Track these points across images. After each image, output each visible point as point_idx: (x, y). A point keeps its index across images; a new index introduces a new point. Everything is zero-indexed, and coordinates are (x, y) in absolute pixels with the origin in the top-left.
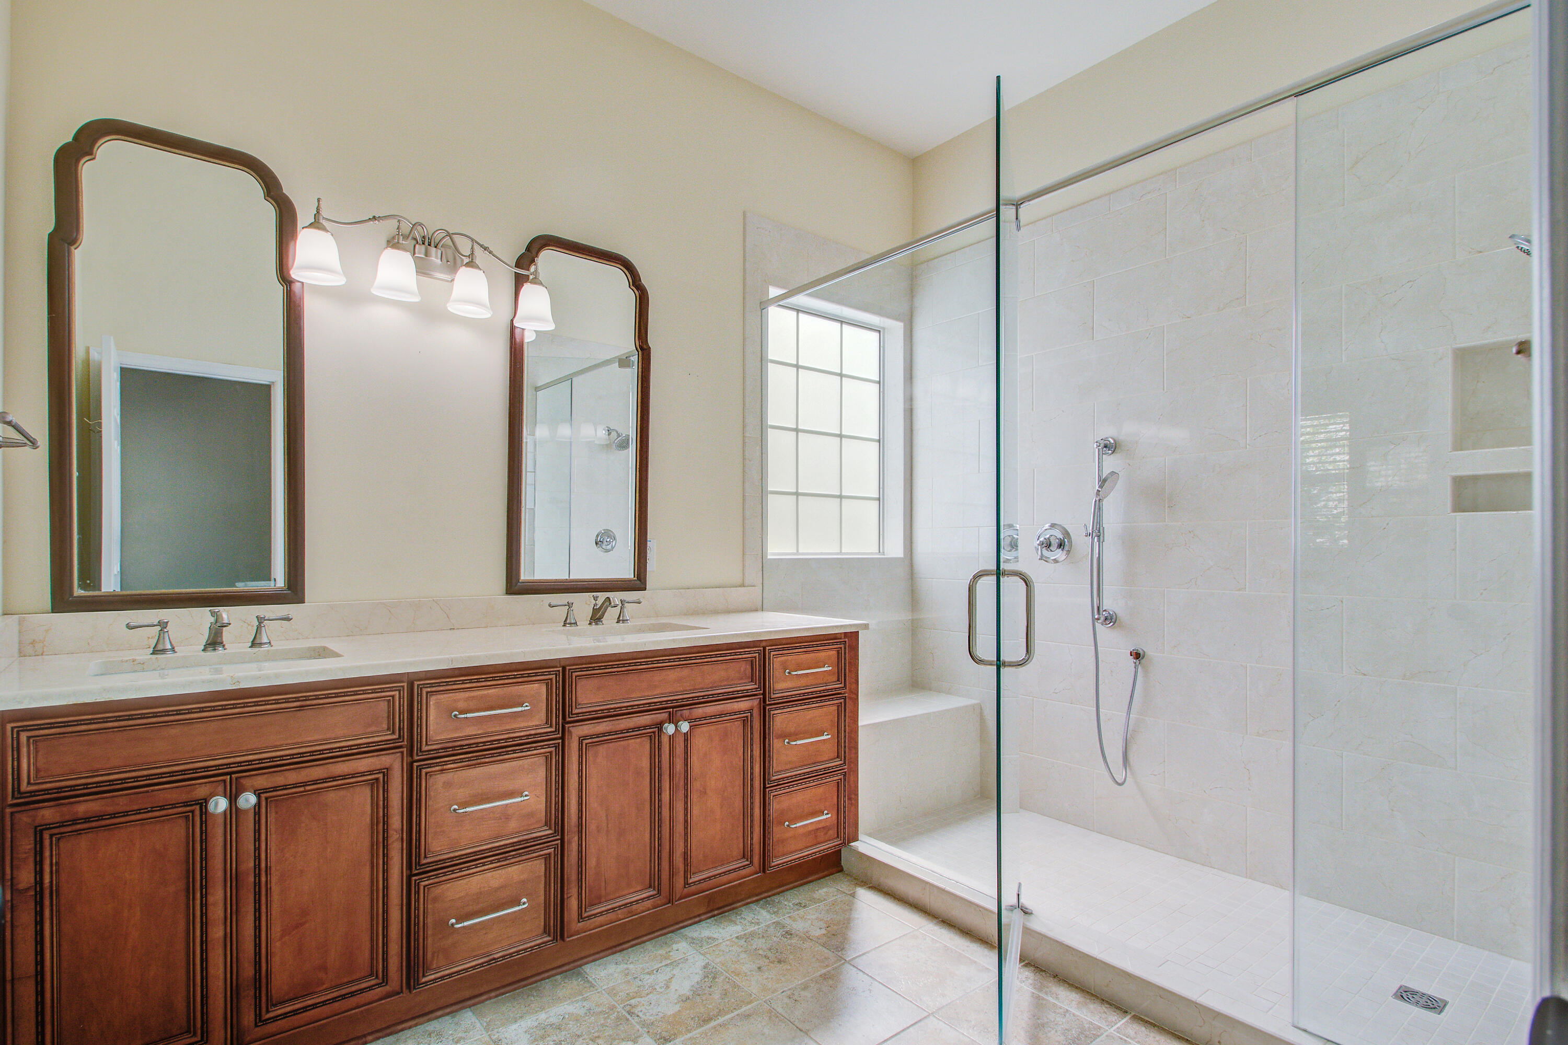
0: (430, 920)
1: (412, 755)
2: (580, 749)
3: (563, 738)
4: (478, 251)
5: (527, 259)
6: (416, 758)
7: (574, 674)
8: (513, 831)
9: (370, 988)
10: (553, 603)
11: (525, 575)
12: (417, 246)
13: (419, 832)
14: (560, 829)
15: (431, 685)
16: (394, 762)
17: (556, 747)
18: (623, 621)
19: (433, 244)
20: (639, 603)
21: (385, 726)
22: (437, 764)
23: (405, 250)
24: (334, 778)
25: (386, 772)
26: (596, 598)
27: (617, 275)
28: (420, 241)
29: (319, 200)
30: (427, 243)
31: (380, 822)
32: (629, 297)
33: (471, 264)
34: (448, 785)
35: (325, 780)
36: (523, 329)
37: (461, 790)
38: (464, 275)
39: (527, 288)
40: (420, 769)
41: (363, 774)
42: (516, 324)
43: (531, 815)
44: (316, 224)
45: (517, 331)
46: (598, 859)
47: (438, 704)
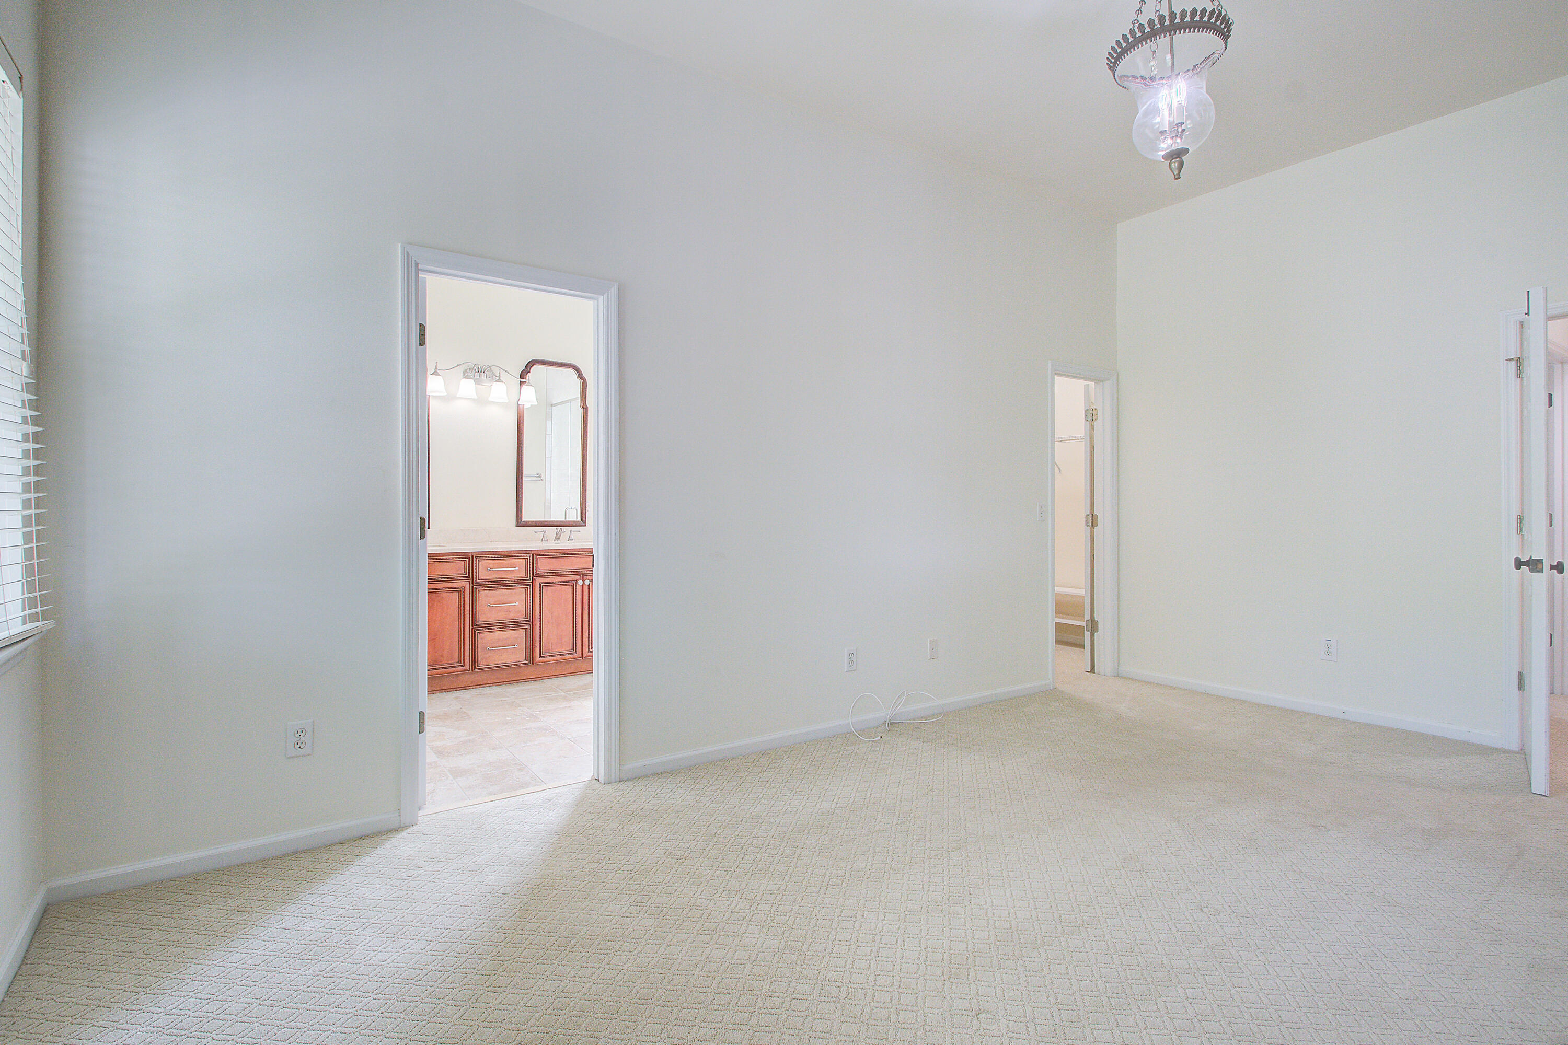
0: (480, 646)
1: (473, 584)
2: (540, 588)
3: (532, 582)
4: (502, 372)
5: (523, 374)
6: (474, 584)
7: (537, 557)
8: (512, 616)
9: (458, 666)
10: (536, 531)
11: (525, 518)
12: (476, 373)
13: (476, 612)
14: (531, 618)
15: (480, 557)
16: (466, 585)
17: (530, 586)
18: (571, 540)
19: (483, 372)
20: (579, 532)
21: (463, 571)
22: (482, 587)
23: (471, 379)
24: (445, 588)
25: (464, 588)
26: (557, 529)
27: (571, 371)
28: (477, 371)
29: (436, 363)
30: (480, 371)
31: (462, 606)
32: (579, 382)
33: (499, 381)
34: (486, 596)
35: (442, 589)
36: (523, 405)
37: (491, 599)
38: (496, 385)
39: (524, 387)
40: (476, 589)
41: (455, 588)
42: (519, 403)
43: (519, 612)
44: (435, 373)
45: (521, 406)
46: (548, 635)
47: (482, 565)
